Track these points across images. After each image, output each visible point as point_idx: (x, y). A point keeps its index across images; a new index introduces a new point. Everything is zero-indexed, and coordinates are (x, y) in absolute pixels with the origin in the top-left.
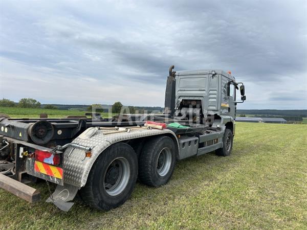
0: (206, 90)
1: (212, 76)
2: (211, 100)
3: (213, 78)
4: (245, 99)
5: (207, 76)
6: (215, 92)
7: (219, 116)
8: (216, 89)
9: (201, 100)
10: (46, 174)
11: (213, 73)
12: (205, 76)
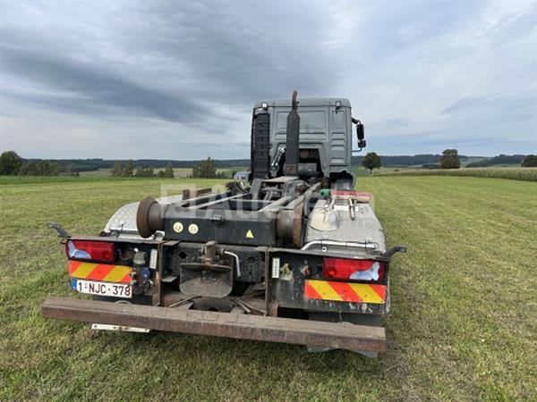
0: (326, 132)
1: (334, 109)
2: (334, 149)
3: (337, 112)
4: (365, 146)
5: (326, 109)
6: (342, 136)
7: (349, 174)
8: (344, 130)
9: (317, 150)
10: (341, 300)
11: (338, 104)
12: (323, 109)
